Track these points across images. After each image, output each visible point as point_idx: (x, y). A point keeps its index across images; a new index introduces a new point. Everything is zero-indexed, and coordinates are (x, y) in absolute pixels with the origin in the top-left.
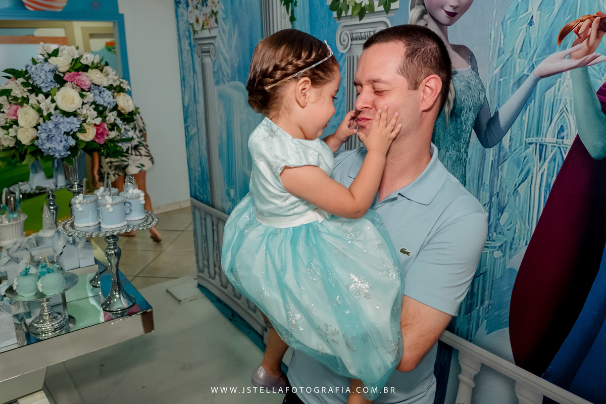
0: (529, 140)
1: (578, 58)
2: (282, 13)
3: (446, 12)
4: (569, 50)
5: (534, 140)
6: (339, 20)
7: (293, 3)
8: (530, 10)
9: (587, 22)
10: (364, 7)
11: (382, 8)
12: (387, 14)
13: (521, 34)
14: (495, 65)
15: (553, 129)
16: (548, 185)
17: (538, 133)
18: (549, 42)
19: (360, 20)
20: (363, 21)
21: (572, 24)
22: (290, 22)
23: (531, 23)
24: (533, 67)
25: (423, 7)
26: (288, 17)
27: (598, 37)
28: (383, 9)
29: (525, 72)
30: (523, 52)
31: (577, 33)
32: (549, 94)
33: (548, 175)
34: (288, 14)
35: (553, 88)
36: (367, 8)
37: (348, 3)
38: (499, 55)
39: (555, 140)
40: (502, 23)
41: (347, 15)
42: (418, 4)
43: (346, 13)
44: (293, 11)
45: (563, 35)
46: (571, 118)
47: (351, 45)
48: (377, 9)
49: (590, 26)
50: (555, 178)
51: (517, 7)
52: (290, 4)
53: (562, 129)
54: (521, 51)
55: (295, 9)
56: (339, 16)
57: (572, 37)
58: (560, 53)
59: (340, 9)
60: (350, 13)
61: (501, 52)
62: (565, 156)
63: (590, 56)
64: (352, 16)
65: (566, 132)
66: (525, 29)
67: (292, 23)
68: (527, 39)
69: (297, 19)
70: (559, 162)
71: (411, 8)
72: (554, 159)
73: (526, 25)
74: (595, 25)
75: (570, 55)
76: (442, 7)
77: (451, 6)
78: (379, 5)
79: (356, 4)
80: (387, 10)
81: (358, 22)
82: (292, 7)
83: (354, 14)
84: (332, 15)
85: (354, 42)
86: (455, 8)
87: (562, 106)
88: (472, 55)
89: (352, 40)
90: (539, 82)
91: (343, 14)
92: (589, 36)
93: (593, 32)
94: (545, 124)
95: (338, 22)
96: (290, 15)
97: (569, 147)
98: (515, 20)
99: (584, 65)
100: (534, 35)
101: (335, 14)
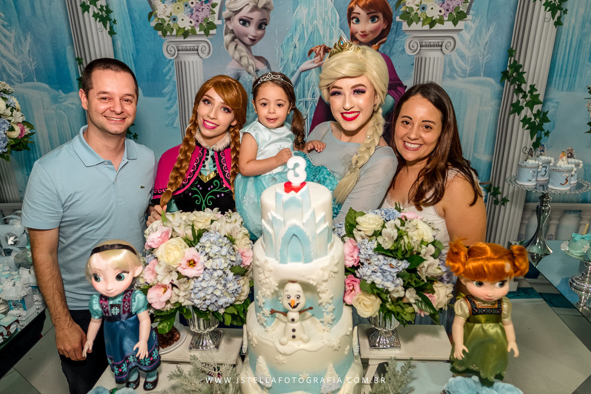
0: (300, 100)
1: (317, 63)
2: (98, 28)
3: (250, 39)
4: (313, 60)
5: (302, 100)
6: (165, 37)
7: (111, 21)
8: (294, 41)
9: (319, 48)
10: (187, 31)
11: (202, 32)
12: (207, 36)
13: (291, 52)
14: (280, 66)
15: (310, 94)
16: (310, 119)
17: (304, 97)
18: (305, 55)
19: (184, 38)
20: (186, 40)
21: (313, 48)
22: (109, 36)
23: (295, 47)
24: (298, 67)
25: (234, 35)
26: (106, 32)
27: (324, 54)
28: (204, 33)
29: (295, 69)
30: (293, 60)
31: (315, 52)
32: (307, 79)
33: (310, 114)
34: (106, 29)
35: (308, 76)
36: (190, 31)
37: (172, 27)
38: (281, 62)
39: (311, 99)
40: (282, 46)
41: (173, 34)
42: (230, 33)
43: (171, 33)
44: (111, 27)
45: (310, 52)
46: (317, 88)
47: (178, 54)
48: (198, 33)
49: (320, 50)
50: (313, 115)
51: (288, 39)
52: (108, 22)
53: (314, 94)
54: (292, 59)
55: (114, 26)
56: (164, 34)
57: (314, 54)
58: (309, 61)
59: (165, 30)
60: (174, 33)
61: (282, 60)
62: (316, 105)
63: (321, 62)
64: (176, 36)
65: (315, 95)
66: (292, 50)
67: (111, 36)
68: (294, 55)
69: (118, 33)
70: (314, 108)
71: (225, 34)
72: (312, 107)
73: (293, 48)
74: (322, 49)
75: (313, 62)
76: (246, 36)
77: (252, 36)
78: (200, 31)
79: (180, 28)
80: (207, 34)
81: (182, 39)
82: (110, 24)
83: (178, 35)
84: (157, 33)
85: (180, 52)
86: (254, 37)
87: (313, 84)
88: (267, 61)
89: (178, 51)
90: (302, 74)
91: (168, 33)
92: (320, 54)
93: (321, 52)
94: (306, 92)
95: (163, 38)
96: (108, 29)
97: (317, 101)
98: (288, 45)
99: (320, 66)
100: (297, 52)
101: (160, 33)
